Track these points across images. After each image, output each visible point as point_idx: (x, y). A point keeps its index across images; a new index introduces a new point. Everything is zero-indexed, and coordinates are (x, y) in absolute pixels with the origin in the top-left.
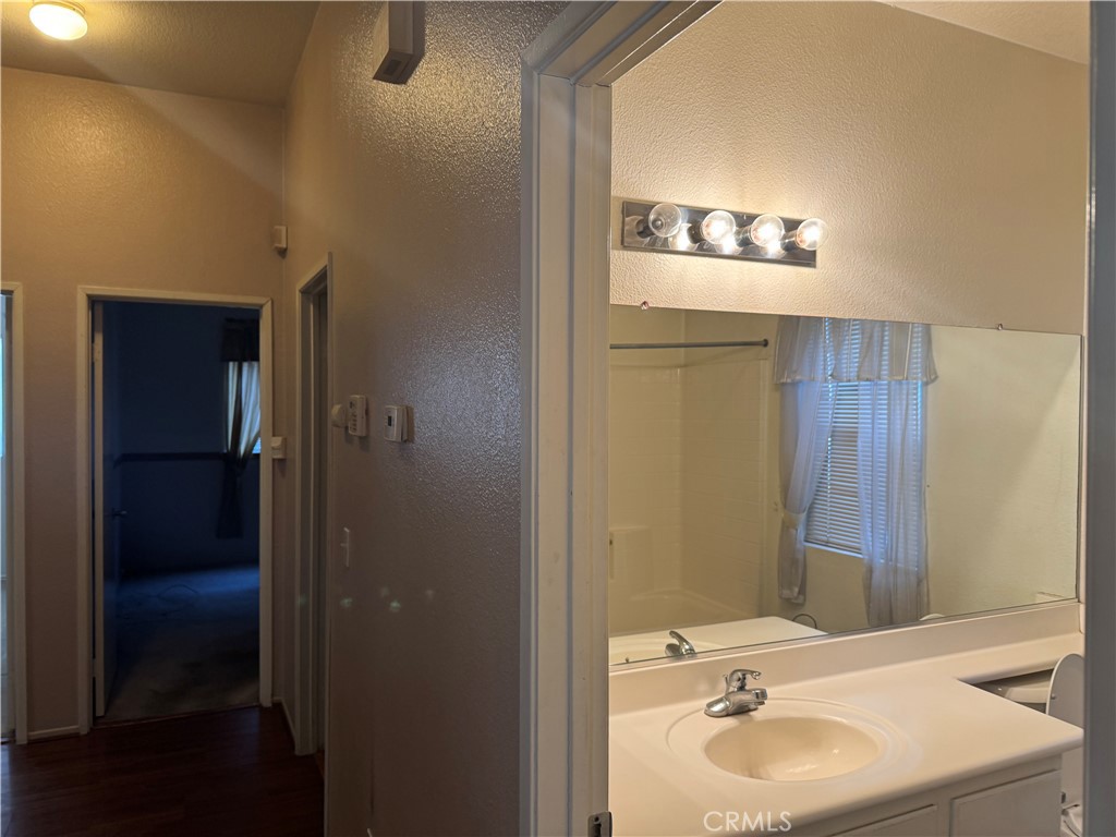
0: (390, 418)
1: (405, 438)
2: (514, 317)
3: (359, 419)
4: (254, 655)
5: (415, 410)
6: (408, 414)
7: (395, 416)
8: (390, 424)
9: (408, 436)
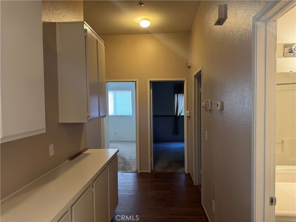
0: (218, 105)
1: (221, 109)
2: (250, 79)
3: (209, 105)
4: (183, 162)
5: (224, 102)
6: (222, 104)
7: (219, 104)
8: (217, 106)
9: (222, 109)
